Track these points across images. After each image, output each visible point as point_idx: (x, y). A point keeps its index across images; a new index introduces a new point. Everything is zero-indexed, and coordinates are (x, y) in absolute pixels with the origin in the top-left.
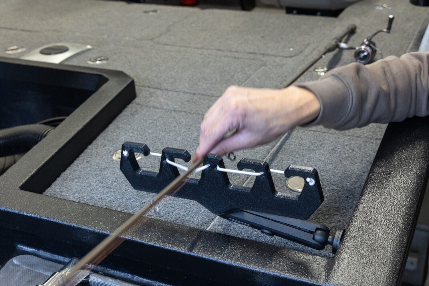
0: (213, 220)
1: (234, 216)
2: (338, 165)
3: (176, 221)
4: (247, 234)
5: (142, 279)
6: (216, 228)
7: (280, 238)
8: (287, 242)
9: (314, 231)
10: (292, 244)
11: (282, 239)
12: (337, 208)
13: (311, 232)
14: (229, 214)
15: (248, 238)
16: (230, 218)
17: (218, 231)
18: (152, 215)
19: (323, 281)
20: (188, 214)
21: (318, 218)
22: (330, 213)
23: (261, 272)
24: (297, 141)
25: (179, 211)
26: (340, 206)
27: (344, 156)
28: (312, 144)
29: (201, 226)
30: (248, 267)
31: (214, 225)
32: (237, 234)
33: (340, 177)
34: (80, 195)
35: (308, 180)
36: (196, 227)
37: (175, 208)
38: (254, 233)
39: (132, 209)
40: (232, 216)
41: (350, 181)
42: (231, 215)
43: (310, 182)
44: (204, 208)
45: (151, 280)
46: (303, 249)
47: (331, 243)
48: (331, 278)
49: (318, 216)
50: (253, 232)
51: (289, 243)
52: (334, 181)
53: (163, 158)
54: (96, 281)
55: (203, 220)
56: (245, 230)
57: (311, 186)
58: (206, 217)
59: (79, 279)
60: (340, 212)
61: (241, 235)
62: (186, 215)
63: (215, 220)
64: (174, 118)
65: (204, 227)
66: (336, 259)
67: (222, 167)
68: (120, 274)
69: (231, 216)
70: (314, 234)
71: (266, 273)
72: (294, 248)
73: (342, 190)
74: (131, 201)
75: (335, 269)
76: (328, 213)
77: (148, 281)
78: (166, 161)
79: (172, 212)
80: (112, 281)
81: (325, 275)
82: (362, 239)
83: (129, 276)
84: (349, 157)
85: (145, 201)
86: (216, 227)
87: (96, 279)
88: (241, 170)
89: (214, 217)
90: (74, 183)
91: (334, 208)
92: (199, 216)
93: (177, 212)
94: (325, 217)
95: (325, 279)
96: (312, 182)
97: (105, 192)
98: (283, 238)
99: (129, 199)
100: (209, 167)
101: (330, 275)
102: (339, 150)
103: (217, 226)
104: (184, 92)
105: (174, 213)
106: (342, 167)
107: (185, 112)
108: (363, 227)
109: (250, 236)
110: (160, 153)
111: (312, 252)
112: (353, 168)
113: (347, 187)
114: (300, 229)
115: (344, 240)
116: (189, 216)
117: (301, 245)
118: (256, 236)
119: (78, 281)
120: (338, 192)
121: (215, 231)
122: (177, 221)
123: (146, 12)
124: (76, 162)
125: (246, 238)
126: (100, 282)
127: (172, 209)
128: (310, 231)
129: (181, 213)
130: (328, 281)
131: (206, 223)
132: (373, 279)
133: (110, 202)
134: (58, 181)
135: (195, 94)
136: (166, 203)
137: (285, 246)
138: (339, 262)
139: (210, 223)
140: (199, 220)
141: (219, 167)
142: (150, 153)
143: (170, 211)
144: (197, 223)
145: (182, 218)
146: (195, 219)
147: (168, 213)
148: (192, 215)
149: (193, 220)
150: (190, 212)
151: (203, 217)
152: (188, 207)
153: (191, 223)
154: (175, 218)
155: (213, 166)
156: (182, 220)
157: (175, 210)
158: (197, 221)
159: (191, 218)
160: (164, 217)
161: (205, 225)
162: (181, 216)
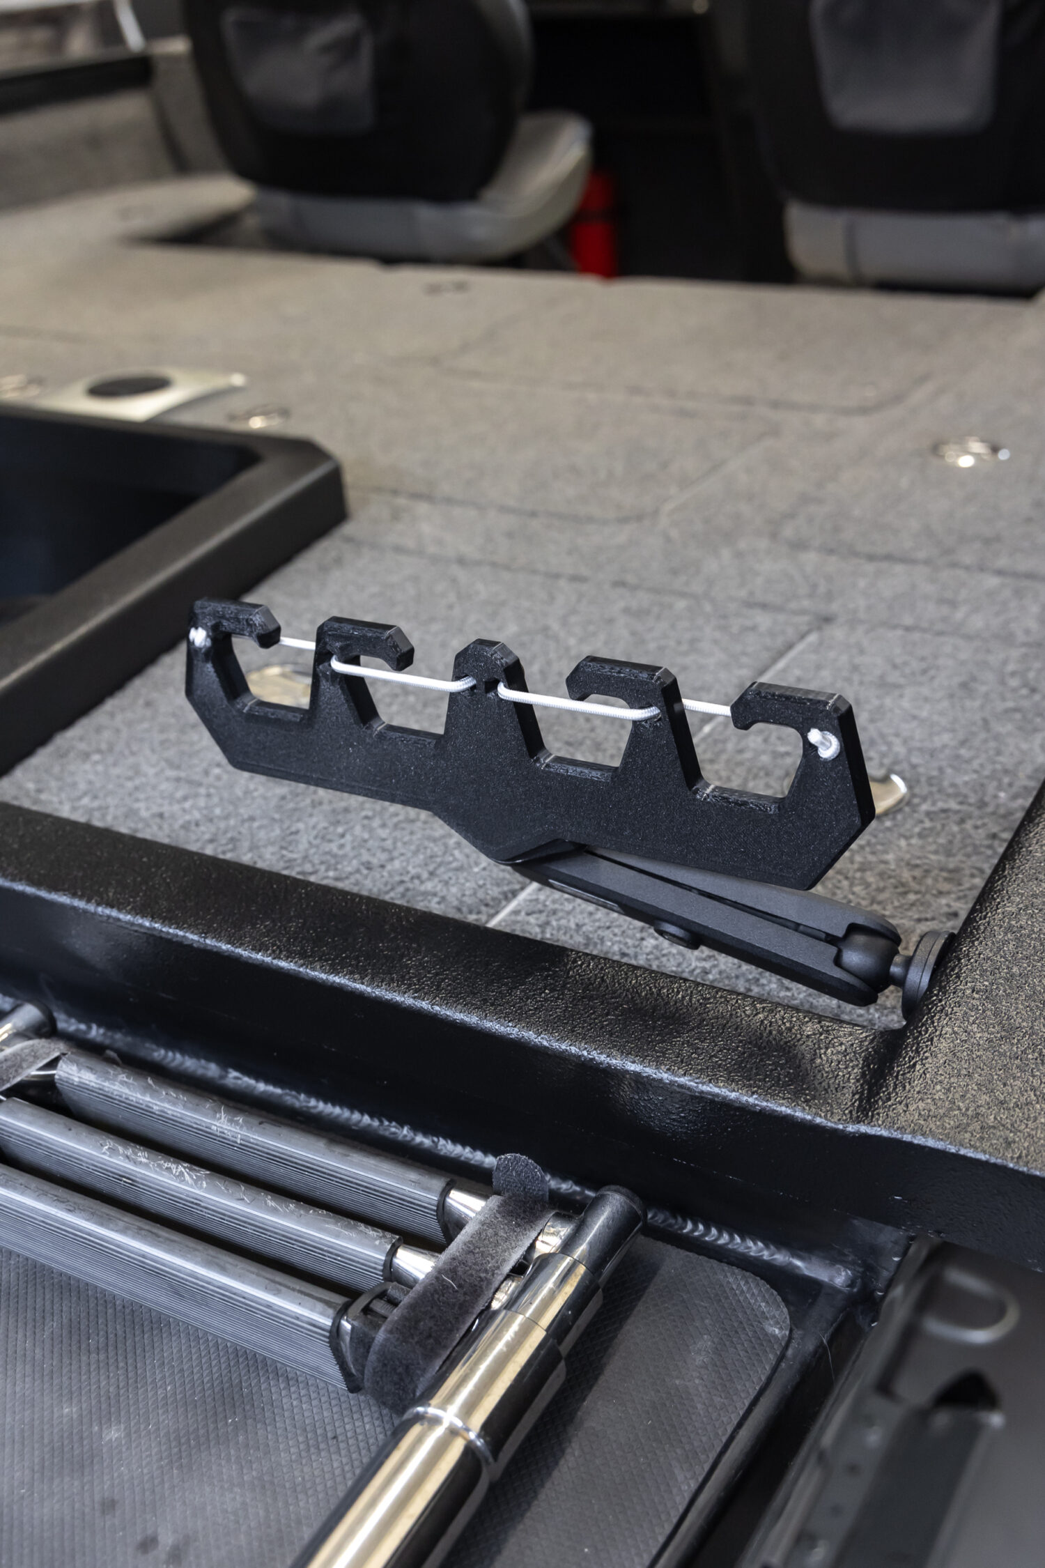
0: (514, 894)
1: (564, 870)
2: (974, 734)
3: (387, 893)
4: (622, 946)
5: (252, 1082)
6: (518, 922)
7: (736, 961)
8: (758, 976)
9: (840, 933)
10: (774, 986)
11: (740, 967)
12: (950, 871)
13: (831, 939)
14: (546, 865)
15: (622, 958)
16: (551, 881)
17: (523, 931)
18: (311, 874)
19: (851, 1112)
20: (432, 874)
21: (879, 903)
22: (923, 889)
23: (627, 1072)
24: (844, 658)
25: (405, 864)
26: (963, 865)
27: (1000, 706)
28: (895, 667)
29: (471, 912)
30: (585, 1053)
31: (516, 912)
32: (587, 945)
33: (975, 771)
34: (96, 804)
35: (814, 736)
36: (452, 914)
37: (396, 854)
38: (645, 943)
39: (251, 850)
40: (557, 871)
41: (1010, 785)
43: (822, 743)
45: (282, 1088)
46: (808, 1002)
47: (900, 982)
48: (880, 1103)
49: (881, 897)
50: (643, 939)
51: (763, 981)
52: (953, 785)
53: (322, 656)
54: (76, 1079)
55: (481, 894)
56: (616, 930)
57: (826, 762)
58: (492, 884)
59: (20, 1071)
60: (960, 884)
61: (599, 946)
62: (425, 875)
63: (523, 896)
64: (454, 581)
65: (480, 916)
66: (909, 1038)
67: (517, 686)
68: (182, 1063)
69: (553, 870)
70: (842, 947)
71: (645, 1075)
72: (779, 997)
73: (976, 813)
74: (256, 824)
75: (898, 1072)
76: (917, 887)
77: (271, 1088)
78: (330, 665)
79: (383, 866)
80: (126, 1082)
81: (862, 1093)
82: (1015, 970)
83: (212, 1070)
84: (1016, 710)
85: (301, 826)
86: (519, 918)
87: (76, 1074)
88: (582, 698)
89: (517, 887)
90: (87, 766)
91: (942, 870)
92: (467, 880)
93: (397, 864)
94: (904, 898)
95: (860, 1106)
96: (828, 746)
97: (179, 794)
98: (743, 964)
99: (252, 819)
100: (473, 688)
101: (878, 1094)
102: (983, 689)
103: (523, 913)
104: (504, 509)
105: (389, 867)
106: (985, 741)
107: (494, 565)
108: (1021, 927)
109: (631, 951)
110: (311, 640)
111: (839, 1016)
112: (1024, 746)
113: (998, 806)
114: (796, 927)
115: (945, 970)
116: (436, 880)
117: (804, 988)
118: (651, 953)
119: (14, 1077)
120: (962, 821)
121: (514, 930)
122: (392, 894)
123: (434, 290)
124: (110, 704)
125: (616, 958)
126: (87, 1082)
127: (383, 856)
128: (828, 934)
129: (410, 868)
130: (870, 1114)
131: (487, 905)
132: (1039, 1114)
133: (185, 827)
134: (41, 758)
135: (533, 514)
136: (366, 836)
137: (750, 990)
138: (917, 1049)
139: (504, 903)
140: (467, 893)
141: (505, 686)
142: (282, 638)
143: (375, 861)
144: (455, 903)
145: (410, 885)
146: (454, 890)
147: (369, 867)
148: (446, 877)
149: (444, 892)
150: (440, 865)
151: (481, 882)
152: (438, 849)
153: (436, 899)
154: (386, 884)
155: (486, 683)
156: (407, 890)
157: (392, 859)
158: (459, 895)
159: (439, 887)
160: (352, 880)
161: (483, 909)
162: (406, 878)
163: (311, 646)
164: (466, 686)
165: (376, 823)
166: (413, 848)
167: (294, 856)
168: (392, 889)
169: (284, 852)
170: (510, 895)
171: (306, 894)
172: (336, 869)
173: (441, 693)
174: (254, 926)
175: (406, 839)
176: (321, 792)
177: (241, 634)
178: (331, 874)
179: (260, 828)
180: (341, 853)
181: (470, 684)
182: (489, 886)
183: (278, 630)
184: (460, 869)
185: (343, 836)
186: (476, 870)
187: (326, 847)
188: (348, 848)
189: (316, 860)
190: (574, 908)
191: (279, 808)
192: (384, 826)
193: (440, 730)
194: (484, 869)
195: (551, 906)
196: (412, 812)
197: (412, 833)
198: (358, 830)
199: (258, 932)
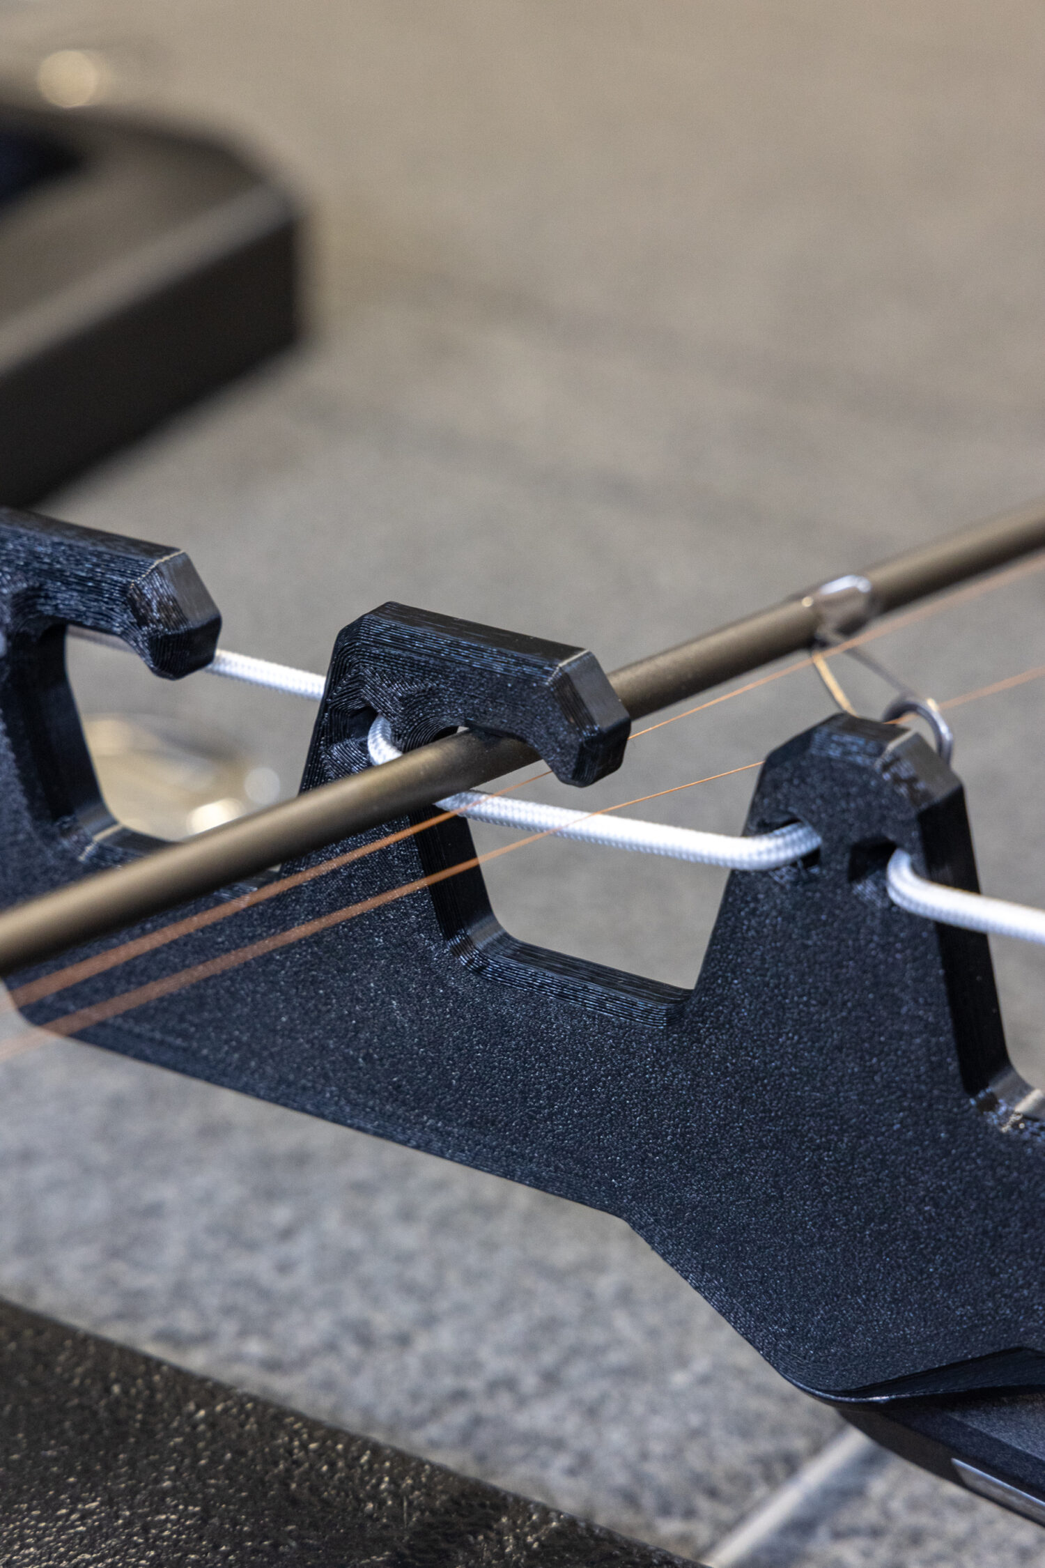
0: (791, 1465)
1: (1007, 1437)
3: (418, 1423)
14: (956, 1417)
29: (665, 1510)
36: (609, 1515)
37: (443, 1305)
40: (988, 1439)
42: (976, 1422)
44: (727, 1333)
53: (341, 718)
55: (695, 1458)
58: (727, 1428)
62: (530, 1382)
67: (947, 871)
69: (977, 1435)
74: (39, 1174)
78: (364, 747)
79: (404, 1340)
85: (167, 1192)
92: (655, 1410)
93: (446, 1339)
100: (811, 859)
105: (422, 1344)
110: (312, 668)
116: (563, 1399)
122: (434, 1430)
127: (406, 1310)
129: (485, 1353)
131: (713, 1493)
136: (356, 1240)
139: (760, 1491)
140: (657, 1448)
141: (915, 870)
142: (219, 653)
143: (383, 1322)
144: (621, 1478)
145: (487, 1409)
146: (617, 1436)
147: (365, 1337)
148: (591, 1392)
149: (587, 1441)
150: (575, 1352)
151: (695, 1420)
152: (565, 1304)
153: (563, 1461)
154: (415, 1396)
155: (856, 849)
156: (477, 1421)
157: (429, 1321)
158: (631, 1452)
159: (571, 1424)
160: (316, 1370)
161: (703, 1504)
162: (475, 1384)
163: (314, 684)
164: (788, 854)
165: (385, 1205)
166: (492, 1290)
167: (147, 1281)
168: (435, 1413)
169: (119, 1267)
170: (779, 1469)
171: (212, 1422)
172: (266, 1334)
173: (701, 867)
174: (50, 1507)
175: (473, 1259)
176: (229, 1103)
177: (101, 626)
178: (255, 1347)
179: (54, 1186)
180: (284, 1285)
181: (803, 848)
182: (717, 1433)
183: (212, 628)
184: (630, 1373)
185: (287, 1234)
186: (680, 1379)
187: (241, 1264)
188: (302, 1276)
189: (211, 1300)
190: (974, 1532)
191: (105, 1133)
192: (407, 1215)
193: (686, 977)
194: (704, 1380)
195: (907, 1520)
196: (490, 1185)
197: (490, 1246)
198: (332, 1221)
199: (62, 1530)
